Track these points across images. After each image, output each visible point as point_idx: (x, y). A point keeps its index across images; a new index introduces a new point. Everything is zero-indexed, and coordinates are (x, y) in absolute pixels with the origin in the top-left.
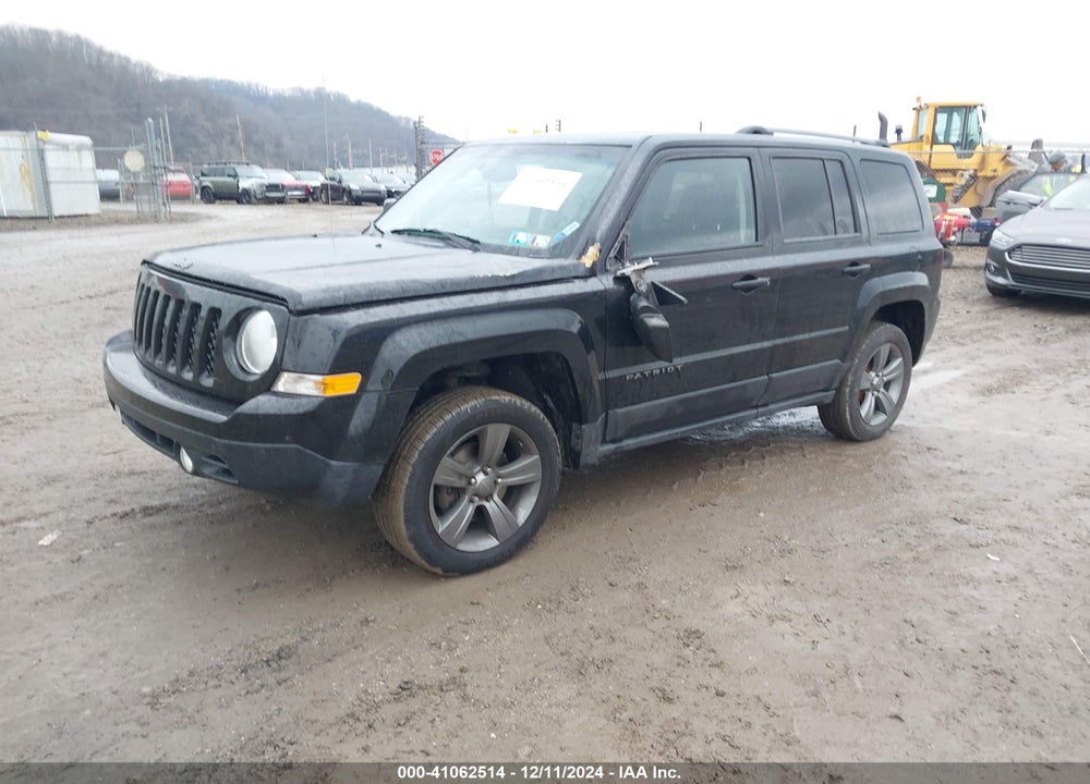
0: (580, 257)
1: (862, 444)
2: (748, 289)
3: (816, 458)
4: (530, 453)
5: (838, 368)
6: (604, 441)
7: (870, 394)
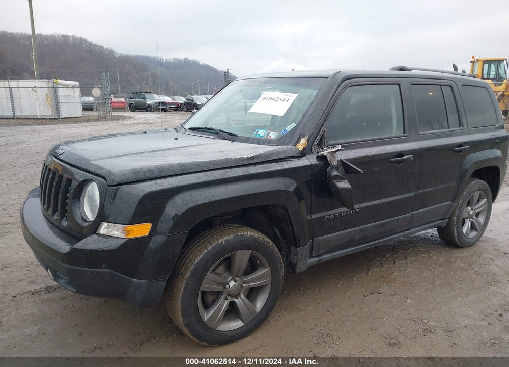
0: (295, 145)
1: (464, 249)
2: (399, 162)
3: (437, 259)
4: (264, 267)
5: (451, 206)
6: (311, 257)
7: (468, 220)
